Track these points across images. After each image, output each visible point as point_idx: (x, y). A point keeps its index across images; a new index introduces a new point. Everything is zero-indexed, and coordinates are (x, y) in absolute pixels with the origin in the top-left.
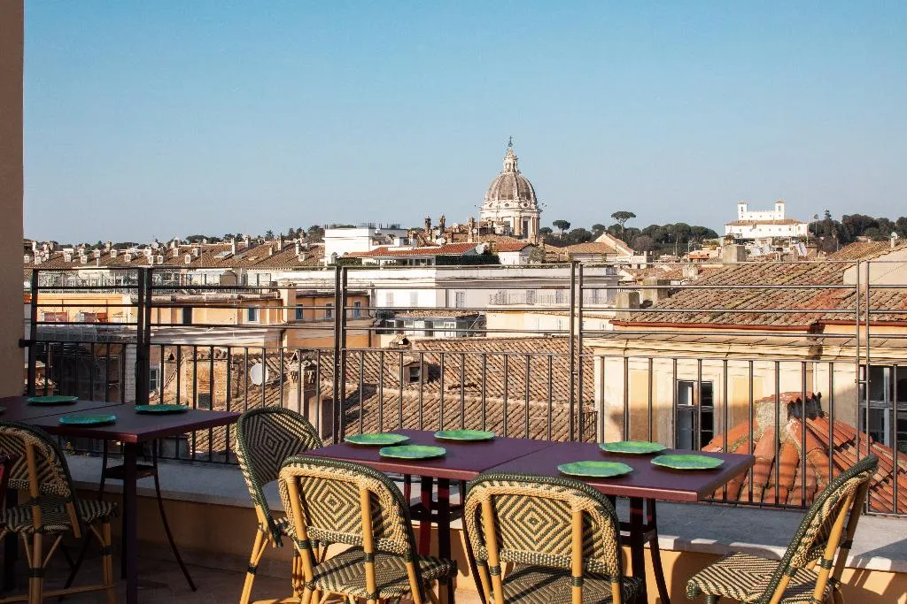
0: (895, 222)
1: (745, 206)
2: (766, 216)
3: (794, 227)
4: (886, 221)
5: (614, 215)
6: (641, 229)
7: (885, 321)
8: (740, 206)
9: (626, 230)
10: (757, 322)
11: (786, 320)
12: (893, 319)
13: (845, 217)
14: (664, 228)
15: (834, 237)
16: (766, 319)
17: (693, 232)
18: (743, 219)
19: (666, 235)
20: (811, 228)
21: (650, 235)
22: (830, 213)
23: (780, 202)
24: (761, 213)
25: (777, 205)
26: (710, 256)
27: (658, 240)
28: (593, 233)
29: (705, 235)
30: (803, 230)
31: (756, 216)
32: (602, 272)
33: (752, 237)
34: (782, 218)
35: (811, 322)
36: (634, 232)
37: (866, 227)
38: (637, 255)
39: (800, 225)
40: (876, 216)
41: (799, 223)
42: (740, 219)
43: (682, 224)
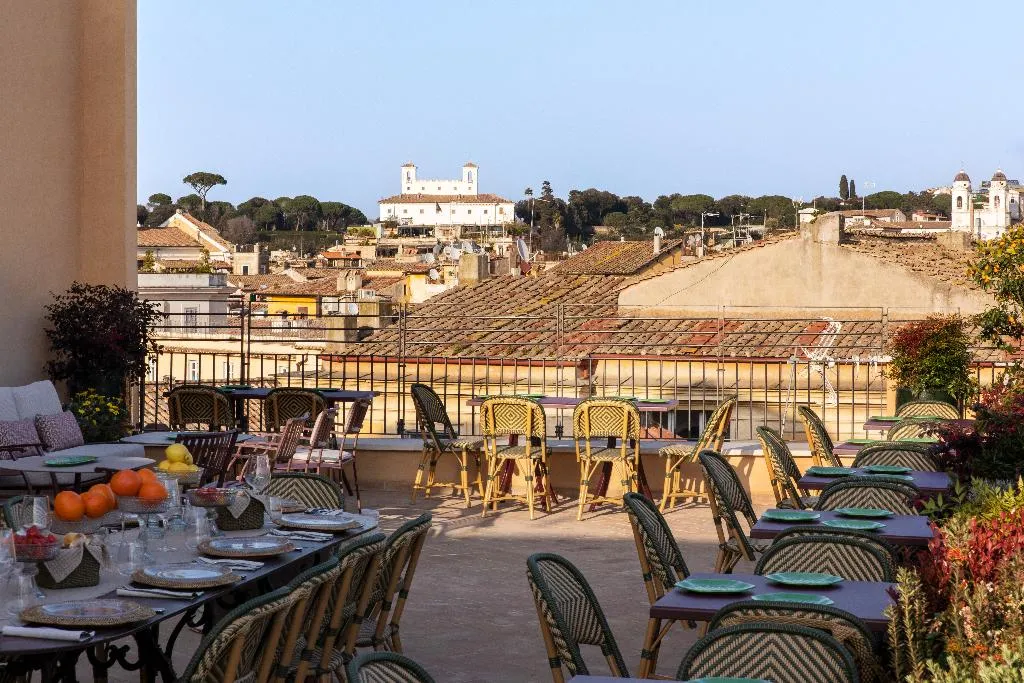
0: (653, 203)
1: (412, 171)
2: (447, 188)
3: (491, 208)
4: (637, 201)
5: (188, 179)
6: (235, 205)
7: (670, 355)
8: (405, 170)
9: (208, 205)
10: (515, 355)
11: (551, 354)
12: (679, 353)
13: (573, 193)
14: (276, 204)
15: (557, 226)
16: (525, 352)
17: (325, 214)
18: (408, 192)
19: (279, 215)
20: (522, 211)
21: (252, 215)
22: (552, 187)
23: (471, 165)
24: (437, 184)
25: (466, 170)
26: (363, 256)
27: (264, 224)
28: (151, 210)
29: (346, 218)
30: (507, 215)
31: (431, 188)
32: (202, 281)
33: (428, 223)
34: (474, 192)
35: (582, 355)
36: (222, 207)
37: (606, 211)
38: (244, 251)
39: (501, 205)
40: (622, 194)
41: (499, 201)
42: (405, 191)
43: (305, 198)
